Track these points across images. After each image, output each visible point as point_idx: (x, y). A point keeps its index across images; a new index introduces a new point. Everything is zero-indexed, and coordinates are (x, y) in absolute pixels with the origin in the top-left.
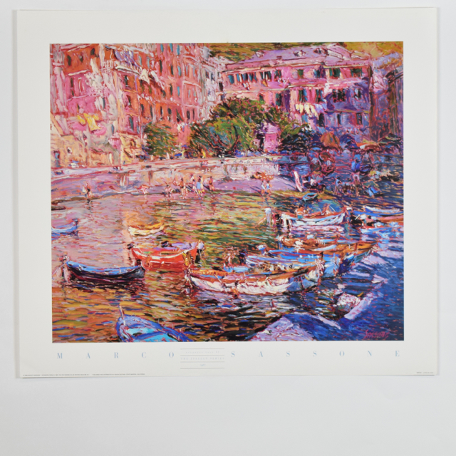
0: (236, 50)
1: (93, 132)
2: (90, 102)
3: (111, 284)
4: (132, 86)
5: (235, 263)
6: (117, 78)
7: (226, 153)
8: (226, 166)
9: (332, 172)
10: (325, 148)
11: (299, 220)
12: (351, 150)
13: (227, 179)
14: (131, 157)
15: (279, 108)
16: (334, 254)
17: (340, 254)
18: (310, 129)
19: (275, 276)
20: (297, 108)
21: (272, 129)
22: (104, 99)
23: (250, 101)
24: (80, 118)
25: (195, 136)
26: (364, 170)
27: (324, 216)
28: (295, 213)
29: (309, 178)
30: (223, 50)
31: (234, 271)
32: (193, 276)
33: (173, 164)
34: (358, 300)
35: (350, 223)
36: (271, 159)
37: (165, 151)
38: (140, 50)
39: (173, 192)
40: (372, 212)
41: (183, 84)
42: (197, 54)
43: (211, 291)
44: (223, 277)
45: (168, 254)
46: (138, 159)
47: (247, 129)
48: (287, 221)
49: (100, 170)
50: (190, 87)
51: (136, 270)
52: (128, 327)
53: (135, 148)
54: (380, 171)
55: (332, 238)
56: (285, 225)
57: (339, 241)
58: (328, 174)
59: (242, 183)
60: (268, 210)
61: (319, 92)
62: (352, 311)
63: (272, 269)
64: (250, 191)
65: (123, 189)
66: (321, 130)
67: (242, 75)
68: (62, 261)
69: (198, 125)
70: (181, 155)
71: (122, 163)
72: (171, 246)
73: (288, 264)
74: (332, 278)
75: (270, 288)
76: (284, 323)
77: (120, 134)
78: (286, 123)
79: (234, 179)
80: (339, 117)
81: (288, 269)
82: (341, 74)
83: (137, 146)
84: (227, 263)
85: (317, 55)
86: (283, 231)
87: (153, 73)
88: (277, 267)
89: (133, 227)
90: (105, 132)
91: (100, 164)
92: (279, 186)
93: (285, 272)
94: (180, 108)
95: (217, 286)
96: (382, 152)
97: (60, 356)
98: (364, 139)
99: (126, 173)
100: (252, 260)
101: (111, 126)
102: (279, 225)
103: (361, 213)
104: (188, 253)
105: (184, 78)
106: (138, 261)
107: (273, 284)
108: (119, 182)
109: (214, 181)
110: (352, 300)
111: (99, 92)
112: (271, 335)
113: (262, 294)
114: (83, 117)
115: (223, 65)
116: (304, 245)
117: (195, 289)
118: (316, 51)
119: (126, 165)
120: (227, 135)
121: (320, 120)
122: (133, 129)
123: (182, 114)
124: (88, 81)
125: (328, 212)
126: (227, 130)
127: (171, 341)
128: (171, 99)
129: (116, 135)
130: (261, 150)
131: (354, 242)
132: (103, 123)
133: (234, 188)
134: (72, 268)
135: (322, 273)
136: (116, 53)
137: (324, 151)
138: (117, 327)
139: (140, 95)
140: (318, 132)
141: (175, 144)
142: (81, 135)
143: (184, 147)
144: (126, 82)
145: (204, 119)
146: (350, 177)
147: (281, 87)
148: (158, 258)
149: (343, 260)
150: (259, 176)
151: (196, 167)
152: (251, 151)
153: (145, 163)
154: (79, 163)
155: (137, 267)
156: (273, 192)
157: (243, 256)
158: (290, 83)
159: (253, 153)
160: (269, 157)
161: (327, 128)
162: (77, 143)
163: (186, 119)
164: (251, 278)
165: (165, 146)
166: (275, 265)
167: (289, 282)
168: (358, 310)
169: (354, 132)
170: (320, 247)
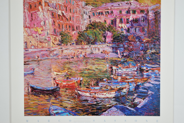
0: (95, 3)
1: (40, 35)
2: (39, 23)
3: (47, 93)
4: (55, 17)
5: (95, 86)
6: (49, 13)
7: (92, 43)
8: (91, 48)
9: (132, 51)
10: (130, 41)
11: (120, 69)
12: (140, 42)
13: (92, 53)
14: (55, 44)
15: (112, 25)
16: (133, 82)
17: (136, 82)
18: (124, 34)
19: (110, 91)
20: (119, 26)
21: (109, 34)
22: (44, 22)
23: (101, 23)
24: (35, 29)
25: (79, 36)
26: (145, 50)
27: (129, 68)
28: (118, 66)
29: (124, 53)
30: (91, 3)
31: (94, 89)
32: (79, 91)
33: (71, 47)
35: (139, 70)
36: (109, 46)
37: (68, 42)
38: (58, 3)
39: (71, 58)
40: (148, 66)
41: (75, 16)
42: (80, 4)
43: (85, 96)
44: (90, 91)
45: (69, 82)
46: (57, 45)
47: (100, 34)
48: (115, 70)
49: (43, 49)
50: (78, 17)
51: (57, 88)
52: (53, 110)
53: (56, 41)
54: (151, 50)
55: (132, 76)
56: (114, 71)
57: (135, 77)
58: (131, 51)
59: (98, 54)
60: (107, 65)
61: (128, 19)
62: (140, 105)
64: (101, 58)
65: (52, 57)
66: (128, 34)
67: (98, 13)
68: (28, 84)
69: (81, 32)
70: (74, 44)
71: (51, 47)
72: (70, 79)
73: (115, 86)
74: (132, 92)
75: (108, 96)
76: (114, 109)
77: (51, 35)
78: (115, 32)
79: (94, 53)
80: (135, 29)
81: (115, 88)
82: (136, 12)
83: (57, 40)
84: (92, 86)
85: (127, 5)
86: (113, 73)
87: (63, 12)
88: (111, 87)
89: (55, 71)
90: (45, 35)
91: (43, 47)
92: (112, 56)
93: (114, 89)
94: (74, 25)
95: (88, 94)
96: (152, 43)
97: (27, 121)
98: (145, 38)
99: (53, 50)
100: (102, 84)
101: (47, 32)
102: (112, 71)
103: (144, 67)
104: (76, 82)
105: (75, 14)
106: (58, 85)
107: (109, 94)
108: (50, 54)
109: (87, 54)
110: (140, 100)
111: (42, 19)
113: (105, 98)
114: (36, 29)
115: (91, 9)
116: (122, 79)
117: (79, 95)
118: (127, 3)
119: (53, 48)
120: (92, 36)
121: (128, 30)
122: (56, 34)
123: (74, 28)
124: (38, 15)
125: (131, 66)
126: (92, 34)
127: (70, 115)
128: (70, 22)
129: (49, 36)
130: (105, 42)
131: (141, 78)
132: (44, 31)
133: (95, 57)
134: (32, 87)
135: (128, 89)
136: (49, 4)
137: (130, 43)
138: (49, 110)
139: (58, 20)
140: (127, 35)
141: (72, 39)
142: (35, 36)
143: (75, 40)
144: (53, 15)
145: (83, 30)
146: (139, 53)
147: (113, 17)
148: (65, 83)
149: (136, 85)
150: (104, 52)
151: (80, 48)
152: (101, 42)
153: (60, 47)
154: (35, 47)
155: (57, 87)
156: (110, 58)
157: (98, 83)
158: (116, 16)
159: (102, 43)
160: (108, 45)
161: (131, 34)
162: (34, 39)
163: (76, 30)
164: (101, 91)
165: (68, 40)
166: (110, 87)
167: (116, 93)
168: (142, 104)
169: (141, 35)
170: (128, 80)
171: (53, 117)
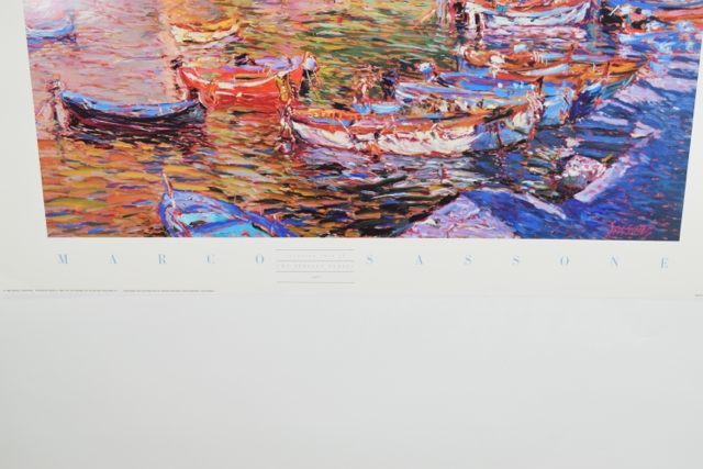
3: (145, 133)
5: (375, 97)
11: (500, 15)
16: (564, 81)
17: (576, 82)
19: (450, 122)
27: (550, 7)
28: (494, 2)
31: (372, 112)
32: (296, 121)
34: (601, 167)
35: (598, 22)
43: (330, 148)
44: (352, 123)
45: (248, 79)
48: (477, 17)
51: (191, 108)
52: (181, 211)
55: (562, 52)
56: (472, 24)
57: (575, 57)
62: (588, 188)
63: (444, 108)
68: (52, 90)
72: (253, 63)
73: (475, 100)
74: (557, 126)
75: (439, 144)
76: (463, 206)
81: (474, 109)
84: (359, 96)
88: (453, 106)
89: (180, 26)
93: (468, 115)
95: (340, 138)
97: (64, 259)
100: (408, 90)
102: (461, 25)
104: (285, 77)
106: (193, 91)
107: (445, 137)
110: (590, 168)
112: (438, 227)
113: (424, 155)
116: (507, 64)
117: (300, 144)
125: (557, 0)
127: (260, 236)
131: (604, 60)
134: (71, 105)
135: (538, 116)
138: (161, 210)
148: (229, 86)
149: (579, 94)
155: (191, 103)
157: (390, 83)
164: (405, 124)
166: (451, 101)
167: (475, 133)
168: (600, 187)
170: (538, 69)
171: (181, 240)
